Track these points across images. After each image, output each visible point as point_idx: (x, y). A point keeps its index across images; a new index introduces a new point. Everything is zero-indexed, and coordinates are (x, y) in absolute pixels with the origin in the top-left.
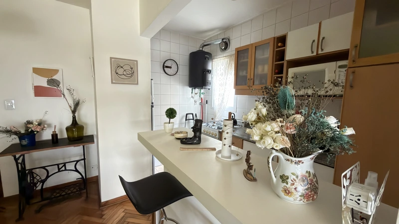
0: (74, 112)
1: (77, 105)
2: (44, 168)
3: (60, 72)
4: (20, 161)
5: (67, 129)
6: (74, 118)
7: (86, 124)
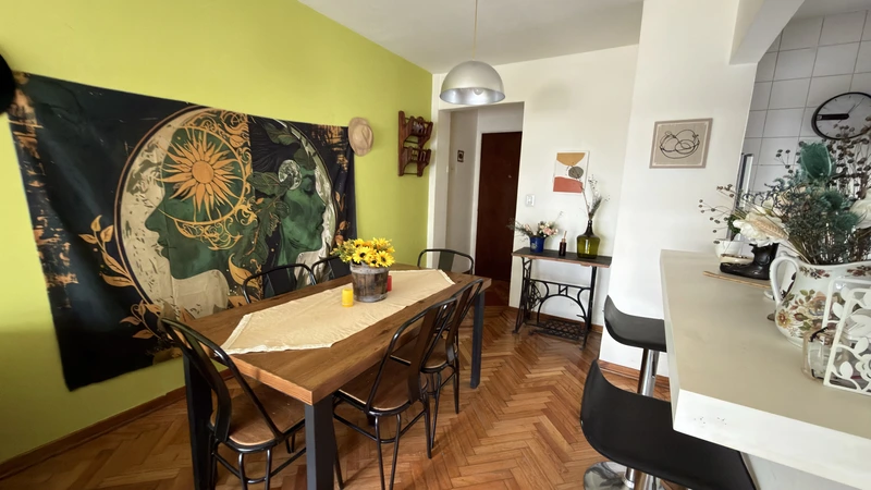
0: (591, 215)
1: (597, 204)
2: (545, 283)
3: (586, 156)
4: (527, 266)
5: (579, 239)
6: (590, 224)
7: (604, 237)
